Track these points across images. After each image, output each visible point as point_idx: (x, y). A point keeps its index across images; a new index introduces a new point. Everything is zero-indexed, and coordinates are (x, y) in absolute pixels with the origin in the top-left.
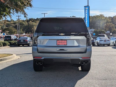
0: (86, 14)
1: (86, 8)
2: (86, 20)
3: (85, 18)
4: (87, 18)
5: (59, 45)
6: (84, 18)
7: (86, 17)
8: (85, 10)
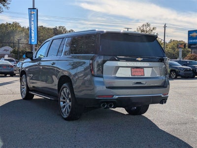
0: (33, 23)
1: (31, 11)
2: (31, 32)
3: (30, 29)
4: (33, 29)
5: (134, 75)
6: (28, 29)
7: (33, 27)
8: (30, 15)
